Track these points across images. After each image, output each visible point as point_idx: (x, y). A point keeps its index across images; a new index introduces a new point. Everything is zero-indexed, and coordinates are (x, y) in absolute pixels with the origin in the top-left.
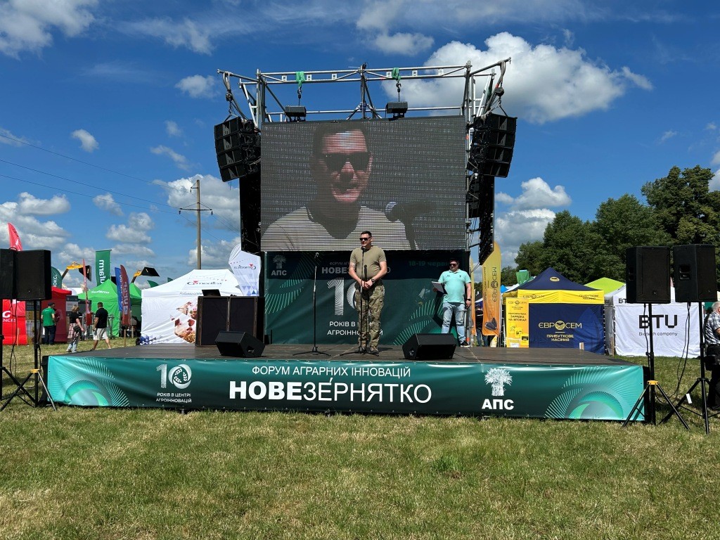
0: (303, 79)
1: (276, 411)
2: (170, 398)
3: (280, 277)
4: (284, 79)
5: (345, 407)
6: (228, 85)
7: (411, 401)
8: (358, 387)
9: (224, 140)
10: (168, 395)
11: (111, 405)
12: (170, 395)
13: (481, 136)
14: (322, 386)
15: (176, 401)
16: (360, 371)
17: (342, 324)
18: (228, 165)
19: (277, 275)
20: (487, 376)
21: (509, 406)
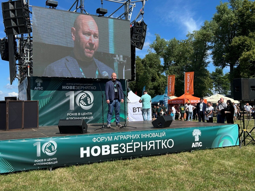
2: (44, 162)
3: (40, 90)
5: (139, 154)
7: (166, 147)
9: (10, 12)
10: (42, 160)
12: (44, 160)
13: (137, 31)
14: (128, 145)
15: (48, 163)
16: (145, 136)
17: (74, 114)
18: (13, 26)
19: (38, 89)
20: (193, 133)
21: (201, 145)
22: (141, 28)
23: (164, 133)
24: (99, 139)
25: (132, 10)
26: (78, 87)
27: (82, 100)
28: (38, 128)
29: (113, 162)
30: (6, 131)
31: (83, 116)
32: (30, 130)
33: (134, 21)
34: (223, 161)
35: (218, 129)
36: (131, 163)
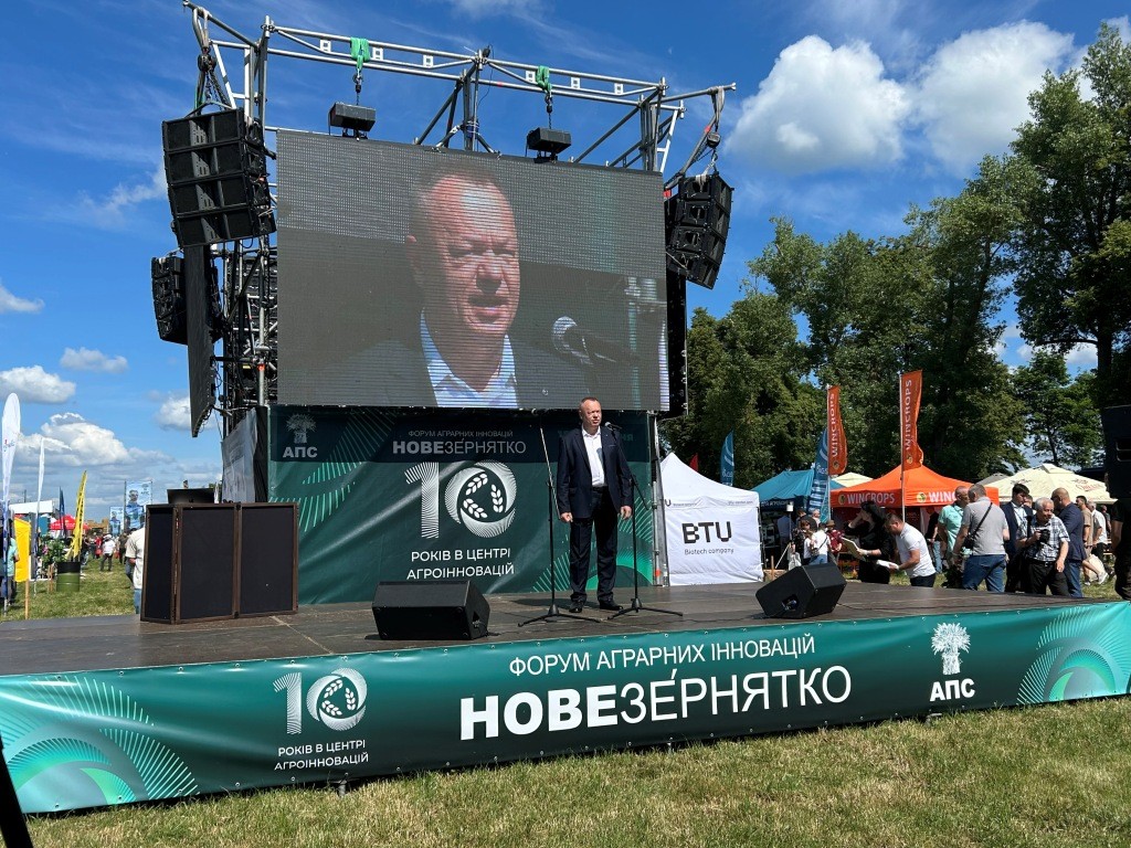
0: (366, 55)
2: (314, 756)
4: (325, 47)
5: (703, 729)
6: (204, 36)
7: (818, 701)
8: (724, 684)
10: (308, 749)
11: (142, 798)
12: (314, 749)
13: (694, 212)
14: (657, 688)
15: (330, 762)
16: (727, 651)
17: (438, 556)
18: (203, 212)
19: (297, 456)
20: (934, 639)
21: (968, 691)
22: (709, 200)
23: (807, 639)
24: (535, 665)
25: (671, 132)
26: (453, 447)
27: (469, 497)
28: (295, 613)
29: (596, 761)
30: (169, 627)
31: (475, 564)
32: (263, 620)
33: (679, 174)
34: (1068, 766)
35: (1044, 623)
36: (671, 769)
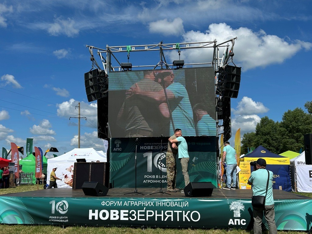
0: (130, 49)
1: (114, 226)
2: (57, 219)
3: (118, 152)
4: (121, 50)
5: (152, 224)
6: (92, 53)
7: (189, 220)
8: (159, 213)
9: (90, 81)
10: (56, 217)
11: (24, 223)
13: (223, 77)
15: (60, 221)
16: (161, 204)
18: (91, 94)
19: (117, 150)
20: (230, 206)
21: (244, 223)
22: (226, 73)
23: (186, 203)
24: (108, 203)
27: (160, 161)
31: (162, 179)
